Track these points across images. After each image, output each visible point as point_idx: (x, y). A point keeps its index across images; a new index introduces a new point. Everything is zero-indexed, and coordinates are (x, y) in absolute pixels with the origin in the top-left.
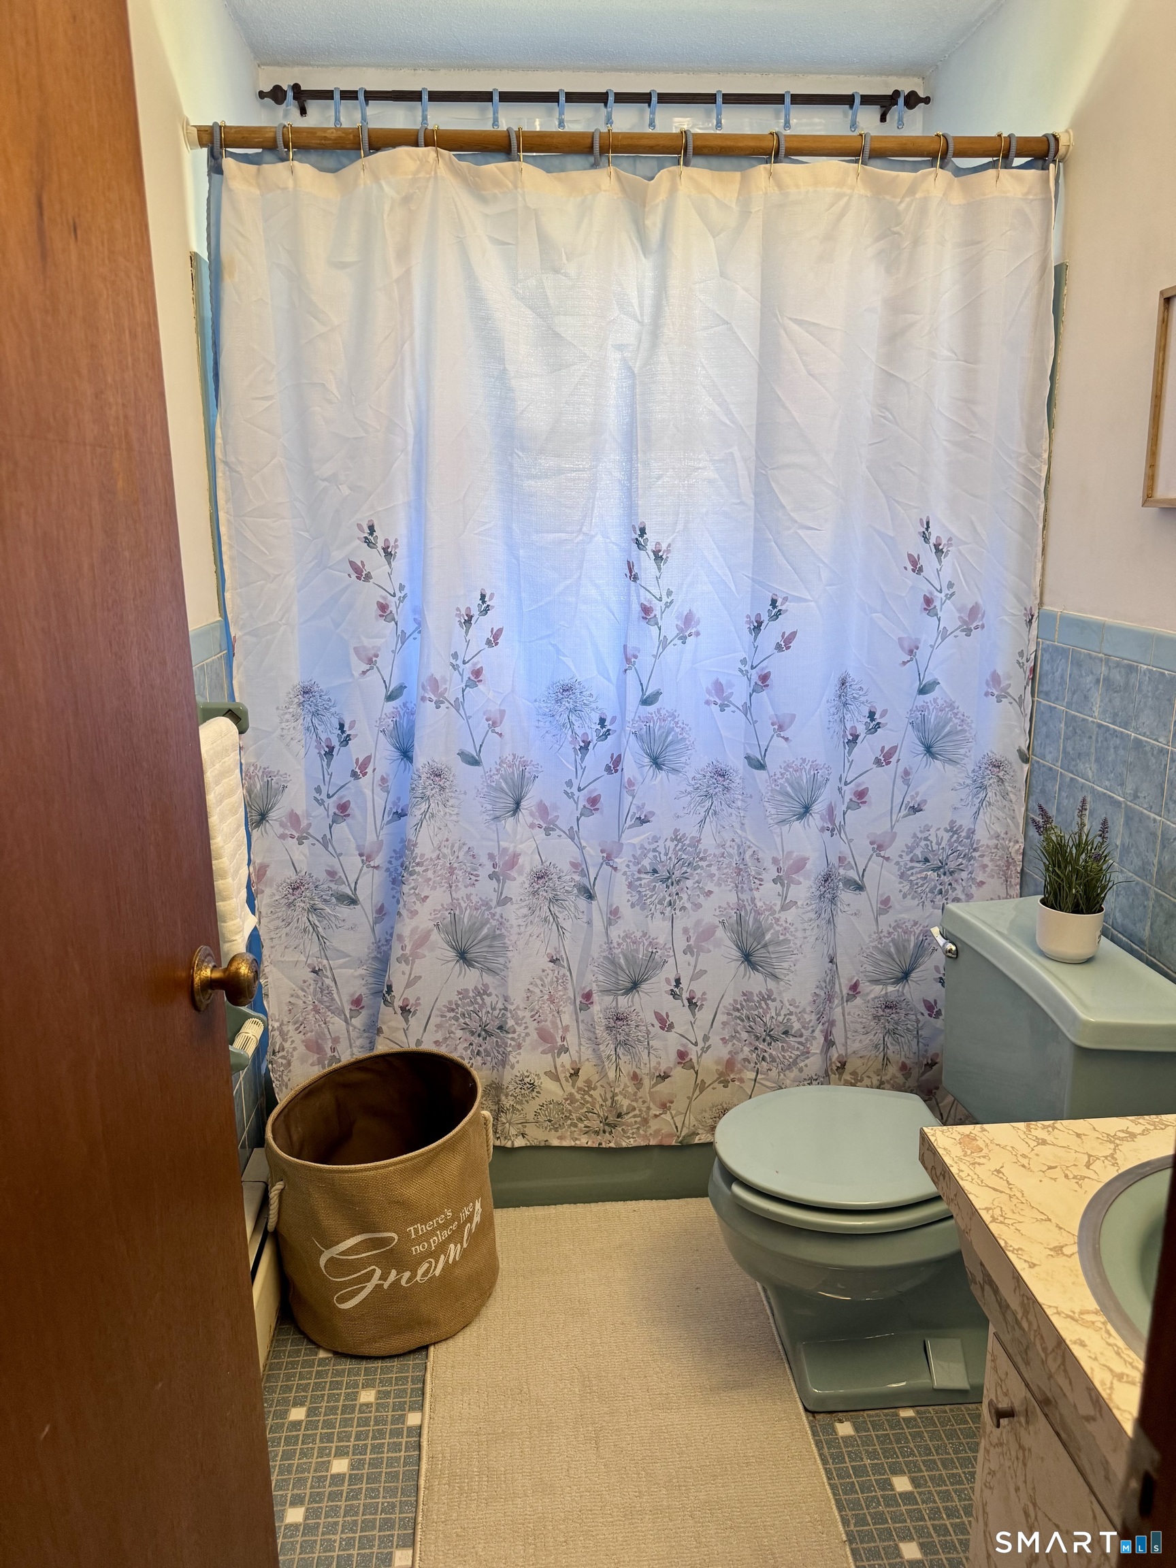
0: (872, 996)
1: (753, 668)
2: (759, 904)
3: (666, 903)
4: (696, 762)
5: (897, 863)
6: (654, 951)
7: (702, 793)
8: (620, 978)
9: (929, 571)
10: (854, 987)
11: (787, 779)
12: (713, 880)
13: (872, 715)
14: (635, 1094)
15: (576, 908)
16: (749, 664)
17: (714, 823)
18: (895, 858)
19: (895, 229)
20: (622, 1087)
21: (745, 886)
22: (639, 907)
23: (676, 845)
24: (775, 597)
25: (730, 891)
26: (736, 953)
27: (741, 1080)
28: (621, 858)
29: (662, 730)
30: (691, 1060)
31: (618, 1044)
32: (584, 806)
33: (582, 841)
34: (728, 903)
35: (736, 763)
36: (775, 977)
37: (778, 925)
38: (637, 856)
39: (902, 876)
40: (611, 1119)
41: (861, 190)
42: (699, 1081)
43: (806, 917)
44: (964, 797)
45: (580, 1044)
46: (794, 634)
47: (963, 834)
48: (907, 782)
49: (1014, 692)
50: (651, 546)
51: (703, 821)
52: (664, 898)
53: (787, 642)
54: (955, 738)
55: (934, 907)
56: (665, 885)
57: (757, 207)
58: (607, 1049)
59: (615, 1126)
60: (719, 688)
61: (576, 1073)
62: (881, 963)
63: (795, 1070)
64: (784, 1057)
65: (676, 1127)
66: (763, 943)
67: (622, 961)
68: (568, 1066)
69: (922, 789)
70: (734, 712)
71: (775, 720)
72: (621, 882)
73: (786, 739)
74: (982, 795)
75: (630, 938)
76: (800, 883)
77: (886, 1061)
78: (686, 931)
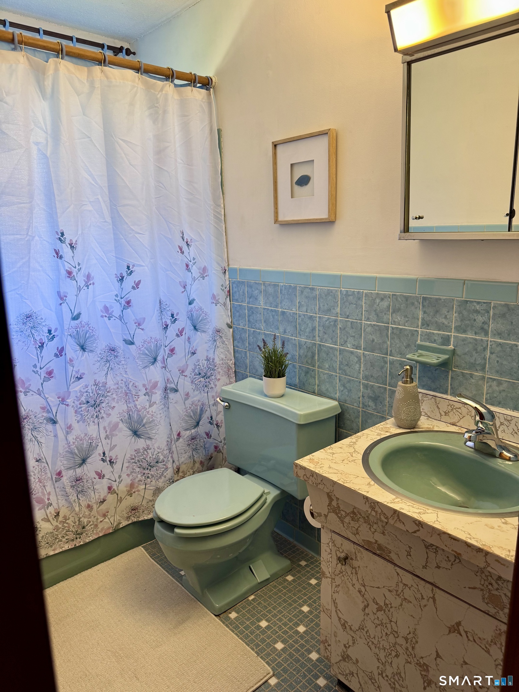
0: (186, 436)
1: (121, 298)
2: (139, 407)
3: (95, 417)
4: (101, 345)
5: (190, 377)
6: (92, 441)
7: (104, 361)
8: (76, 460)
9: (186, 253)
10: (179, 435)
11: (145, 347)
12: (114, 401)
13: (172, 316)
14: (90, 514)
15: (46, 430)
16: (119, 297)
17: (112, 373)
18: (189, 375)
19: (156, 105)
20: (83, 513)
21: (130, 400)
22: (81, 422)
23: (96, 388)
24: (128, 265)
25: (123, 404)
26: (130, 433)
27: (138, 491)
28: (70, 399)
29: (83, 332)
30: (114, 489)
31: (79, 492)
32: (45, 377)
33: (45, 395)
34: (123, 410)
35: (119, 344)
36: (150, 438)
37: (149, 414)
38: (78, 396)
39: (192, 382)
40: (79, 531)
41: (140, 86)
42: (119, 498)
43: (160, 408)
44: (210, 345)
45: (58, 499)
46: (140, 282)
47: (211, 361)
48: (189, 342)
49: (221, 301)
50: (68, 241)
51: (107, 374)
52: (94, 414)
53: (137, 285)
54: (204, 322)
55: (204, 393)
56: (93, 408)
57: (97, 85)
58: (73, 497)
59: (82, 534)
60: (106, 309)
61: (58, 514)
62: (189, 421)
63: (163, 478)
64: (157, 473)
65: (111, 523)
66: (142, 424)
67: (76, 451)
68: (53, 512)
69: (195, 344)
70: (115, 320)
71: (136, 321)
72: (71, 411)
73: (143, 329)
74: (215, 344)
75: (79, 438)
76: (156, 393)
77: (194, 462)
78: (105, 428)
